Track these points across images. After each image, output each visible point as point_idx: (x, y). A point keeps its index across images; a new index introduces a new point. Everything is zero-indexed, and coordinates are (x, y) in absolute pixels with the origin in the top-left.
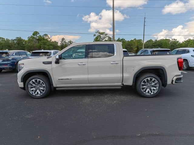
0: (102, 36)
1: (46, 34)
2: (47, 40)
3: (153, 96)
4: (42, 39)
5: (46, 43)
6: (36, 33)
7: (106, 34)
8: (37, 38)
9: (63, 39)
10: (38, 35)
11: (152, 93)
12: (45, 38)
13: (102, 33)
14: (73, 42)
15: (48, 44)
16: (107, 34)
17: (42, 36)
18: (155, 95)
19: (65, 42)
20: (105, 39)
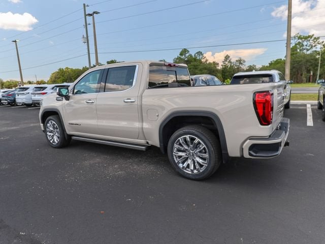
0: (305, 43)
1: (199, 52)
2: (200, 60)
3: (197, 177)
4: (193, 60)
5: (197, 66)
6: (184, 51)
7: (315, 38)
8: (186, 59)
9: (227, 57)
10: (187, 55)
11: (195, 172)
12: (198, 58)
13: (307, 38)
14: (244, 61)
15: (200, 67)
16: (319, 38)
17: (193, 55)
18: (201, 177)
19: (230, 62)
20: (314, 49)
